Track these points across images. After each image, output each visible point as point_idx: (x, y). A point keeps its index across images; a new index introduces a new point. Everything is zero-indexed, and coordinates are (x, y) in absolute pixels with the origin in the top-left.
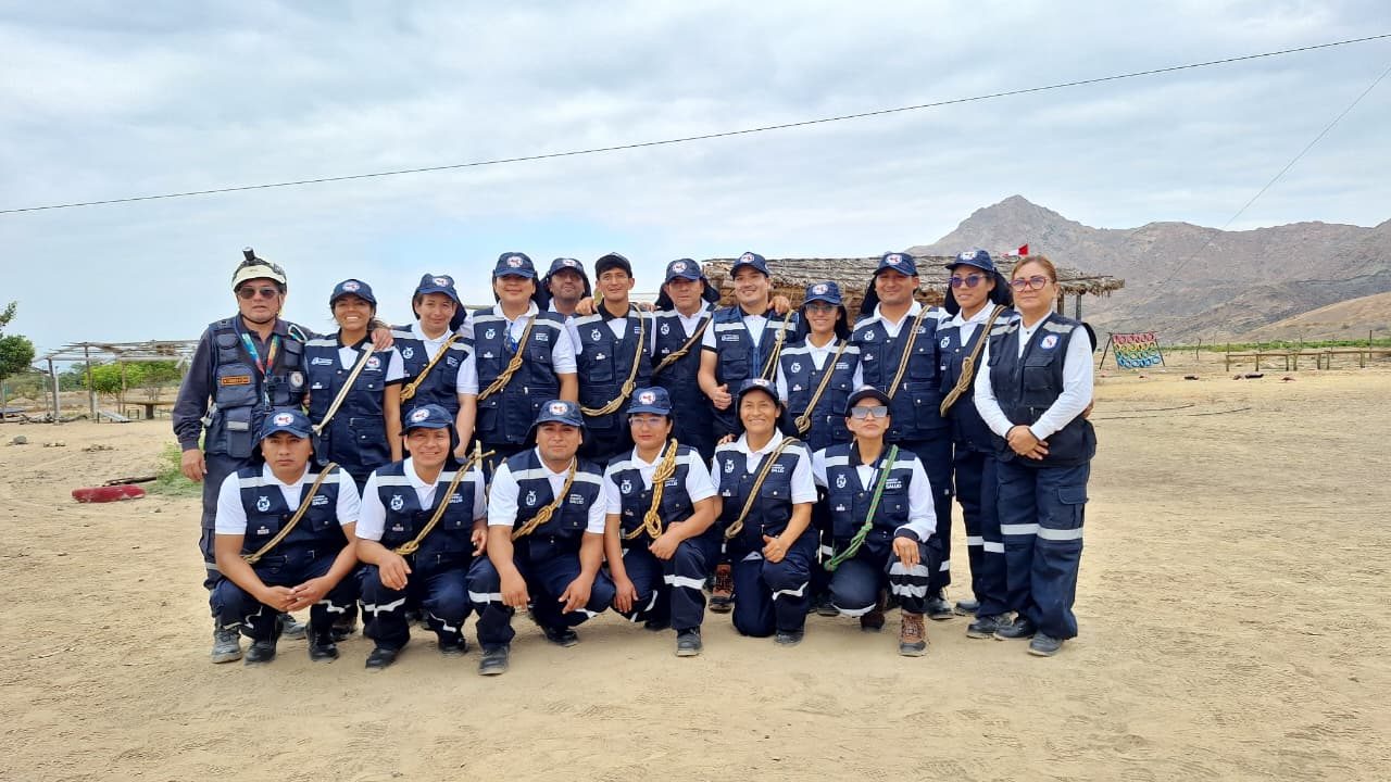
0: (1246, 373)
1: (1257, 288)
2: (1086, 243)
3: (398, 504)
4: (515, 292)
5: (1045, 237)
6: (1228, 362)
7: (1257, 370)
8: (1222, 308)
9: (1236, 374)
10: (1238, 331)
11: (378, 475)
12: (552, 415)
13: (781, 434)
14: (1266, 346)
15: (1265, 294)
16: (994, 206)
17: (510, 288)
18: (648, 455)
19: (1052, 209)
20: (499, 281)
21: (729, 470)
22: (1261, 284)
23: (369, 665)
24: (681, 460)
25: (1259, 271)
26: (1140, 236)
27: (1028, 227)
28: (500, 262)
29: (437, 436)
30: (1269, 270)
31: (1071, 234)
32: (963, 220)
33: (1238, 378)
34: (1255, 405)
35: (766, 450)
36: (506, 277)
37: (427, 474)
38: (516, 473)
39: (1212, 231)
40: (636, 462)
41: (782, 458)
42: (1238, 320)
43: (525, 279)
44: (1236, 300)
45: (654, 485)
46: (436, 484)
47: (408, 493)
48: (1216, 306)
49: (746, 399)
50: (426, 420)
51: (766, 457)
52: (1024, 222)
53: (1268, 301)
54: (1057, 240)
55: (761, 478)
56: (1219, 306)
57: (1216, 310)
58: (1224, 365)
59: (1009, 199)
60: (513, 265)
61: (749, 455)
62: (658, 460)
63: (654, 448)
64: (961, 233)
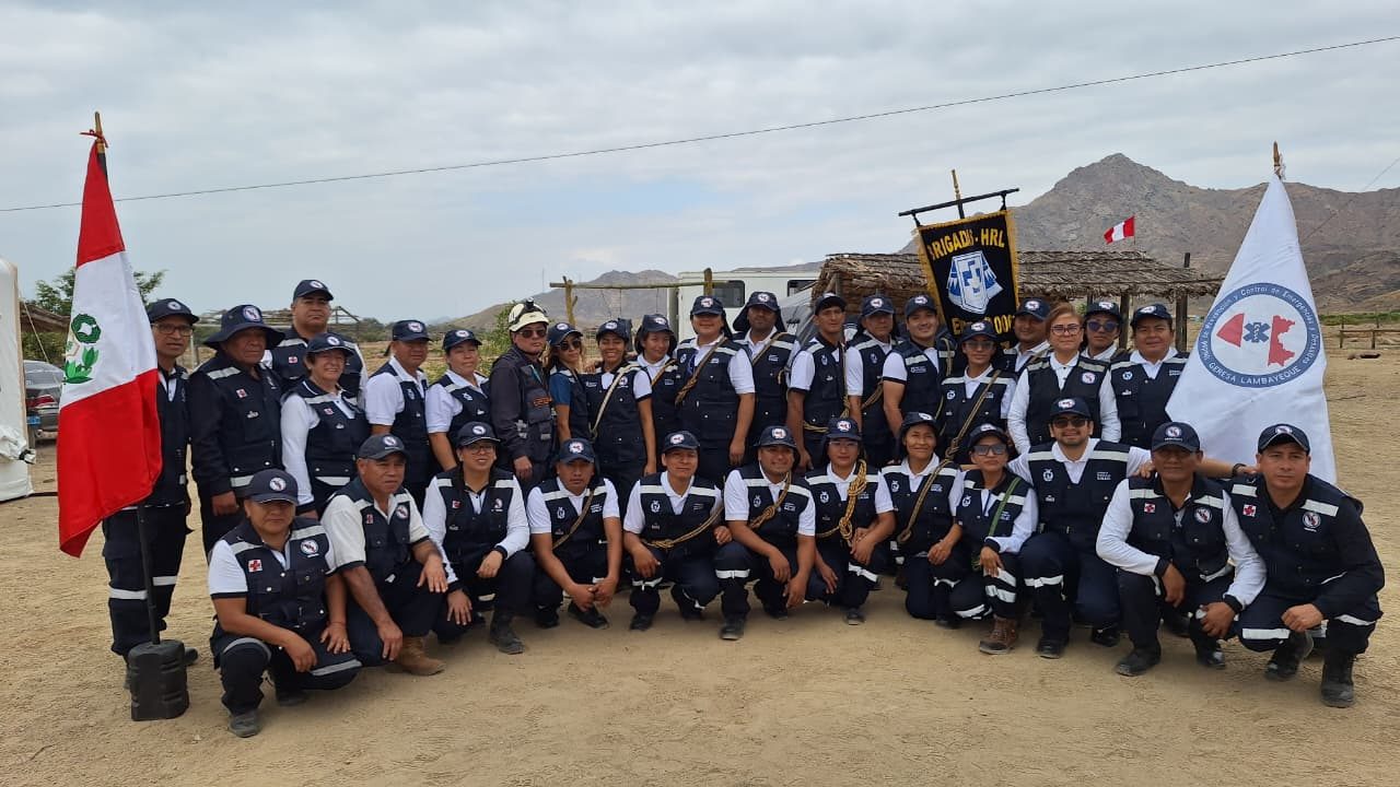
0: (1362, 352)
1: (1378, 253)
2: (1191, 205)
3: (655, 507)
4: (707, 326)
5: (1146, 198)
6: (1342, 336)
7: (1373, 346)
8: (1336, 274)
9: (1351, 352)
10: (1355, 299)
11: (642, 484)
12: (775, 439)
13: (937, 459)
14: (1383, 318)
15: (1386, 260)
16: (1093, 164)
17: (704, 323)
18: (842, 472)
19: (1154, 168)
20: (695, 318)
21: (896, 489)
22: (1380, 249)
23: (633, 627)
24: (870, 479)
25: (1380, 235)
26: (1249, 197)
27: (1128, 188)
28: (695, 304)
29: (690, 456)
30: (1391, 234)
31: (1175, 194)
32: (1059, 179)
33: (1352, 358)
34: (1370, 391)
35: (925, 472)
36: (699, 315)
37: (679, 486)
38: (747, 480)
39: (1330, 192)
40: (830, 477)
41: (939, 479)
42: (1353, 287)
43: (716, 315)
44: (1353, 265)
45: (849, 497)
46: (686, 495)
47: (664, 499)
48: (1331, 272)
49: (912, 431)
50: (683, 442)
51: (925, 479)
52: (1125, 182)
53: (1388, 268)
54: (1159, 201)
55: (923, 494)
56: (1335, 271)
57: (1330, 276)
58: (1337, 341)
59: (1110, 158)
60: (706, 305)
61: (912, 476)
62: (852, 477)
63: (849, 467)
64: (1057, 193)
